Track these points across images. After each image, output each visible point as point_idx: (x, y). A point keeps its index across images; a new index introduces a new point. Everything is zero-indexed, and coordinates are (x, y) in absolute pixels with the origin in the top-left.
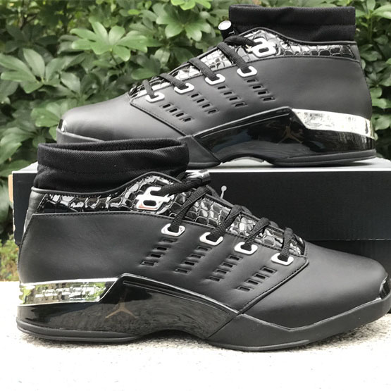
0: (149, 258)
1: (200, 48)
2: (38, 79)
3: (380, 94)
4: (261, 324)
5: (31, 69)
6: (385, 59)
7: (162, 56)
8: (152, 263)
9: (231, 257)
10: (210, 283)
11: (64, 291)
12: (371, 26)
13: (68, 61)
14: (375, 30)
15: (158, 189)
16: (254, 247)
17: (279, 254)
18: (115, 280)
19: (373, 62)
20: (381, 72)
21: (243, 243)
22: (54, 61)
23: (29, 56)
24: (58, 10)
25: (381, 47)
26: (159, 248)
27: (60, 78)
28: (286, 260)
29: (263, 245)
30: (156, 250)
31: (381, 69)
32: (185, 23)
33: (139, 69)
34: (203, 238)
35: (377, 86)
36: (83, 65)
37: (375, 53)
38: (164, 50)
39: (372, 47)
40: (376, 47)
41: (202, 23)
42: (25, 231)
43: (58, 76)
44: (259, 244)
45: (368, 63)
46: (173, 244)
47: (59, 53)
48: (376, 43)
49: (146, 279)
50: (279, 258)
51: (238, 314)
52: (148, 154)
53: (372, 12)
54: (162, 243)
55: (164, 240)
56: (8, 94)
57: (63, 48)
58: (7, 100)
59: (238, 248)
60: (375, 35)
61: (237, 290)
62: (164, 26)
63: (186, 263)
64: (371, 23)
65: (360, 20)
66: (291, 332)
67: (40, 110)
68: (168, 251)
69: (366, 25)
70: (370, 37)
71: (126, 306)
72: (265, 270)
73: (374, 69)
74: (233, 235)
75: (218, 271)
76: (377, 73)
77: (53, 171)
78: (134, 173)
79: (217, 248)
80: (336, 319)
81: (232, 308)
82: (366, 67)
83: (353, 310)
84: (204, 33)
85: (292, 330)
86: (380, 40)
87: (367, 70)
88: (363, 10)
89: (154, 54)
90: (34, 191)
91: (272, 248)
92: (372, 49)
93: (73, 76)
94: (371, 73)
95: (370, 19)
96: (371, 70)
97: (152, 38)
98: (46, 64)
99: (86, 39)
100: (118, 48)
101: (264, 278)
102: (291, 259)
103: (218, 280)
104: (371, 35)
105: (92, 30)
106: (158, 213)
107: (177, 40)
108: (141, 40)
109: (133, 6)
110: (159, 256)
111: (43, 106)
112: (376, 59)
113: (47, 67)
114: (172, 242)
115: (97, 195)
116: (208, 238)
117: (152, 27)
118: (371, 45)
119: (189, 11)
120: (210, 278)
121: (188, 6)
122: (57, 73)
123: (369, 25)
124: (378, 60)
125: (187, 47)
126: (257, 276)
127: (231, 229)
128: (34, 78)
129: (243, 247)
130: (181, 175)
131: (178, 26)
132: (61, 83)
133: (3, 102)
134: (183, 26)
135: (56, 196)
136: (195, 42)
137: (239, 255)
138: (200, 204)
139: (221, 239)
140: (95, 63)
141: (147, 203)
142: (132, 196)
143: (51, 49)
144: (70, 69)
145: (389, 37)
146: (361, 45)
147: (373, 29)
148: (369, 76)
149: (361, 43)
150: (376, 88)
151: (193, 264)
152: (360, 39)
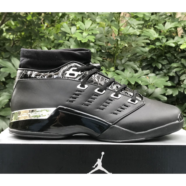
0: (71, 99)
3: (168, 79)
4: (123, 129)
5: (15, 66)
6: (170, 63)
8: (72, 101)
9: (109, 100)
10: (99, 111)
11: (31, 114)
14: (166, 51)
15: (76, 68)
16: (120, 96)
17: (131, 99)
18: (55, 109)
20: (168, 69)
21: (115, 94)
25: (168, 58)
26: (75, 95)
28: (135, 102)
29: (124, 95)
30: (74, 96)
31: (168, 68)
34: (96, 91)
35: (167, 75)
37: (165, 61)
39: (164, 58)
40: (166, 58)
42: (14, 88)
44: (122, 94)
45: (163, 65)
48: (166, 57)
49: (69, 108)
50: (131, 101)
52: (72, 53)
53: (164, 43)
54: (77, 93)
55: (78, 91)
56: (4, 77)
58: (4, 79)
59: (112, 95)
60: (166, 53)
61: (111, 114)
63: (88, 102)
64: (164, 47)
65: (159, 46)
66: (137, 134)
68: (80, 96)
69: (162, 49)
70: (163, 54)
72: (125, 106)
74: (110, 90)
75: (103, 106)
76: (167, 70)
77: (28, 60)
78: (65, 61)
79: (102, 95)
80: (157, 129)
81: (109, 122)
82: (162, 67)
83: (166, 125)
86: (168, 55)
87: (162, 68)
88: (161, 42)
90: (19, 70)
91: (128, 96)
92: (164, 59)
94: (164, 69)
96: (164, 68)
101: (124, 109)
102: (137, 102)
103: (103, 110)
104: (164, 53)
106: (76, 79)
109: (61, 38)
110: (76, 99)
112: (166, 64)
114: (82, 92)
115: (48, 71)
116: (98, 91)
118: (164, 57)
119: (85, 43)
120: (99, 109)
124: (167, 64)
126: (121, 108)
127: (109, 88)
133: (2, 80)
135: (29, 71)
137: (113, 99)
138: (95, 76)
139: (104, 91)
141: (71, 74)
142: (64, 72)
145: (172, 54)
146: (159, 57)
147: (165, 50)
148: (163, 70)
149: (159, 56)
150: (166, 76)
151: (91, 102)
152: (159, 55)
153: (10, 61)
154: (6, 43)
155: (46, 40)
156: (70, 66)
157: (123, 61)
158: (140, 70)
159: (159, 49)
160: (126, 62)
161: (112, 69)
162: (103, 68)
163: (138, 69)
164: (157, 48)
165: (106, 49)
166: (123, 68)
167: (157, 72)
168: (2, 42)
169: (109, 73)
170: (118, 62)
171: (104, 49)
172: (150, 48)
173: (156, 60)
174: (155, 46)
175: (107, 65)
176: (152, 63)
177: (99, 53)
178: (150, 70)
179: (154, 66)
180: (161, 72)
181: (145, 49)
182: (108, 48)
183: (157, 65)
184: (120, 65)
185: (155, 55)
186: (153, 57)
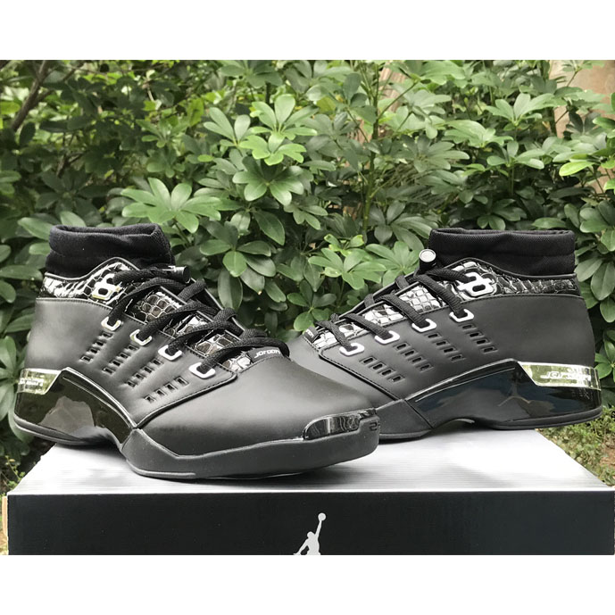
1: (290, 212)
6: (532, 219)
7: (241, 222)
12: (513, 174)
14: (518, 180)
19: (516, 222)
24: (108, 153)
25: (525, 203)
33: (210, 241)
37: (517, 210)
38: (243, 216)
39: (515, 203)
40: (519, 203)
45: (509, 224)
48: (519, 197)
53: (513, 159)
60: (518, 186)
64: (512, 169)
65: (498, 168)
69: (507, 174)
84: (294, 195)
86: (524, 193)
88: (502, 156)
89: (229, 220)
92: (515, 205)
95: (511, 167)
97: (227, 199)
99: (141, 203)
104: (513, 186)
107: (260, 201)
108: (213, 203)
109: (204, 150)
112: (519, 219)
118: (513, 201)
119: (275, 167)
121: (274, 159)
124: (523, 219)
125: (273, 211)
131: (261, 185)
134: (268, 184)
145: (536, 188)
146: (499, 199)
147: (515, 178)
149: (499, 197)
152: (498, 192)
154: (42, 166)
155: (162, 155)
157: (391, 214)
159: (496, 173)
160: (398, 217)
161: (358, 240)
162: (329, 237)
164: (492, 171)
165: (341, 176)
166: (390, 235)
168: (31, 160)
169: (349, 253)
170: (376, 215)
171: (334, 178)
172: (470, 172)
173: (489, 207)
174: (486, 167)
175: (341, 227)
176: (477, 217)
177: (318, 190)
179: (483, 227)
181: (458, 175)
182: (345, 176)
183: (491, 225)
184: (382, 226)
185: (487, 194)
186: (479, 199)
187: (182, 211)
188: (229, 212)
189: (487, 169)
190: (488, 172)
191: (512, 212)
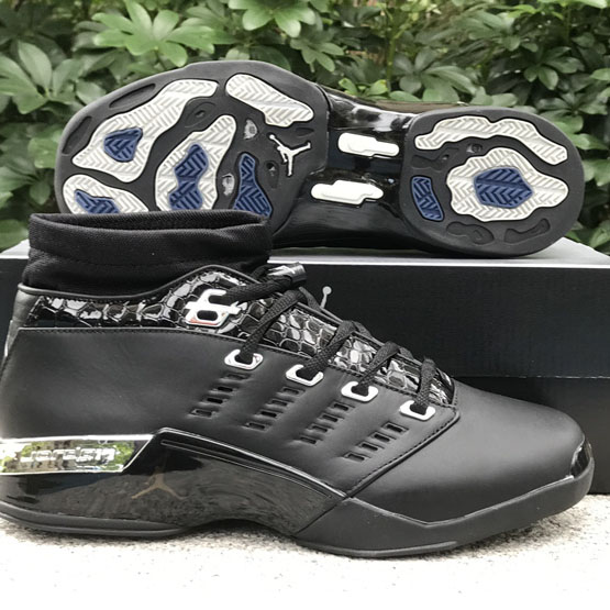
0: (205, 404)
1: (298, 48)
2: (41, 90)
3: (580, 126)
4: (381, 515)
5: (29, 75)
6: (589, 70)
7: (238, 58)
8: (208, 412)
9: (336, 406)
10: (300, 447)
11: (67, 454)
12: (568, 19)
13: (88, 63)
14: (574, 25)
15: (221, 293)
16: (373, 391)
17: (412, 402)
18: (149, 437)
19: (571, 74)
20: (583, 91)
21: (355, 384)
22: (67, 63)
23: (27, 54)
25: (583, 52)
26: (220, 389)
27: (75, 90)
28: (423, 413)
29: (387, 387)
30: (215, 392)
31: (582, 87)
32: (274, 8)
34: (291, 374)
35: (576, 113)
36: (113, 70)
37: (573, 60)
38: (241, 50)
39: (570, 52)
40: (575, 52)
41: (301, 8)
42: (6, 354)
43: (71, 88)
44: (381, 385)
45: (563, 77)
46: (242, 382)
47: (74, 49)
48: (575, 46)
49: (198, 437)
50: (413, 408)
51: (345, 498)
52: (207, 235)
54: (225, 380)
55: (229, 376)
57: (81, 41)
59: (346, 390)
60: (574, 33)
61: (343, 459)
62: (241, 12)
63: (263, 413)
64: (569, 11)
65: (551, 8)
66: (428, 530)
67: (43, 141)
68: (234, 393)
69: (561, 17)
71: (165, 480)
72: (390, 427)
73: (571, 86)
74: (340, 369)
75: (314, 427)
76: (576, 93)
77: (54, 260)
78: (183, 266)
79: (313, 389)
80: (500, 509)
81: (336, 488)
82: (559, 83)
83: (528, 495)
84: (304, 25)
85: (431, 525)
86: (581, 40)
87: (560, 87)
89: (224, 56)
90: (22, 290)
91: (402, 392)
92: (569, 54)
93: (95, 87)
94: (566, 92)
95: (567, 7)
96: (566, 87)
97: (221, 30)
98: (54, 67)
99: (117, 31)
100: (168, 45)
101: (388, 440)
102: (431, 411)
103: (314, 442)
104: (568, 32)
105: (127, 16)
106: (220, 331)
107: (262, 35)
108: (204, 33)
110: (220, 402)
111: (47, 136)
112: (574, 71)
113: (56, 73)
114: (242, 378)
115: (124, 301)
116: (299, 373)
117: (222, 12)
118: (568, 49)
120: (302, 439)
122: (70, 82)
123: (566, 16)
124: (579, 72)
125: (277, 46)
126: (377, 436)
127: (337, 360)
128: (35, 90)
129: (354, 390)
130: (260, 270)
131: (263, 13)
132: (77, 98)
134: (271, 12)
135: (57, 300)
136: (289, 38)
137: (348, 402)
138: (287, 318)
139: (319, 376)
140: (132, 67)
141: (202, 315)
142: (180, 303)
143: (62, 42)
144: (91, 76)
145: (597, 36)
146: (552, 48)
147: (572, 22)
148: (563, 96)
149: (552, 44)
150: (574, 116)
151: (274, 416)
152: (551, 38)
153: (14, 57)
156: (200, 283)
157: (420, 62)
158: (479, 93)
159: (549, 17)
160: (429, 66)
161: (380, 86)
162: (345, 82)
163: (472, 90)
164: (543, 13)
165: (360, 16)
166: (419, 86)
167: (543, 103)
170: (403, 64)
171: (352, 18)
172: (517, 14)
173: (539, 57)
174: (536, 8)
175: (361, 74)
176: (524, 70)
177: (332, 32)
178: (517, 95)
179: (531, 80)
180: (557, 102)
181: (502, 18)
182: (364, 16)
183: (541, 78)
184: (409, 75)
185: (537, 40)
186: (527, 46)
187: (169, 42)
188: (225, 46)
189: (538, 10)
190: (538, 14)
191: (566, 62)
